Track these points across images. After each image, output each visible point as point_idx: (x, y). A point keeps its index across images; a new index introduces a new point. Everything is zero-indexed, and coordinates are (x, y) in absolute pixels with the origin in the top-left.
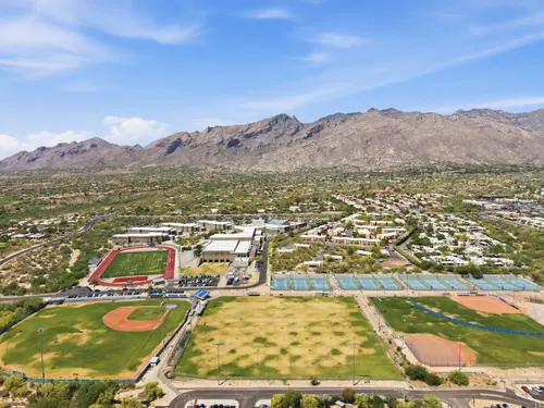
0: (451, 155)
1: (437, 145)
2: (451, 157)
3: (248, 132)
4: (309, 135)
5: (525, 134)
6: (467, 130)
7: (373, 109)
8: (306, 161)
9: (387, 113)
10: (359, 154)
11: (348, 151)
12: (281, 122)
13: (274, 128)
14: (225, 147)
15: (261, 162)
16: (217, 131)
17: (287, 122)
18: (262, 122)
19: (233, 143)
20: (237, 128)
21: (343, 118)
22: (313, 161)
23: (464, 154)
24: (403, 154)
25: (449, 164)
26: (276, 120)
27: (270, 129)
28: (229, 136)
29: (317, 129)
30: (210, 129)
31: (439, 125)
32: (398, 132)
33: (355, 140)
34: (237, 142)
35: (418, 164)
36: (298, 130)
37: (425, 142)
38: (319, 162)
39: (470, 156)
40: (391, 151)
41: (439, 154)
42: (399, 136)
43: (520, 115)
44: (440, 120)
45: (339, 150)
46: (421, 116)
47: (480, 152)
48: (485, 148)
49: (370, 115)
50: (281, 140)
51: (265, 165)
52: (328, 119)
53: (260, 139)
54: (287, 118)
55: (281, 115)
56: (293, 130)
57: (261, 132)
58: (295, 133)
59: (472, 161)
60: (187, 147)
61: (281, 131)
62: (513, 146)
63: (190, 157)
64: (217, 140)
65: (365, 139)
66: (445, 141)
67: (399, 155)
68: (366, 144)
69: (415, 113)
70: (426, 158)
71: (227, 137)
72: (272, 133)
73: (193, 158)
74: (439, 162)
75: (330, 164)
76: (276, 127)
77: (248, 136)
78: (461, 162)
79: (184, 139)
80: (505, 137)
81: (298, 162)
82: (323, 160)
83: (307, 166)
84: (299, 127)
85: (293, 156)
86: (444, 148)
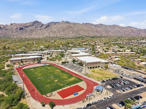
1: (81, 31)
2: (85, 34)
3: (26, 25)
4: (46, 27)
5: (99, 29)
6: (87, 28)
7: (63, 21)
8: (48, 34)
9: (67, 22)
10: (62, 33)
11: (59, 32)
12: (36, 23)
14: (18, 30)
15: (33, 34)
17: (38, 23)
19: (21, 29)
20: (22, 24)
21: (55, 23)
22: (50, 35)
23: (88, 33)
24: (74, 33)
25: (86, 36)
26: (35, 22)
27: (33, 25)
28: (19, 27)
29: (48, 26)
30: (12, 24)
31: (80, 26)
32: (71, 27)
33: (61, 29)
35: (78, 36)
36: (42, 26)
37: (78, 30)
39: (89, 34)
40: (71, 32)
42: (71, 28)
43: (96, 25)
45: (57, 32)
46: (75, 24)
47: (91, 33)
48: (92, 32)
49: (62, 23)
50: (37, 29)
51: (34, 36)
52: (51, 23)
53: (30, 28)
54: (38, 22)
55: (36, 21)
56: (41, 26)
57: (30, 26)
58: (41, 27)
59: (90, 35)
60: (4, 30)
61: (37, 26)
62: (97, 32)
64: (15, 27)
65: (63, 29)
66: (83, 30)
67: (73, 33)
68: (64, 30)
70: (79, 34)
71: (18, 27)
72: (34, 27)
75: (55, 36)
76: (35, 24)
77: (26, 27)
78: (88, 35)
79: (2, 27)
80: (95, 30)
81: (45, 35)
82: (53, 34)
83: (48, 36)
84: (42, 25)
85: (43, 33)
86: (83, 32)
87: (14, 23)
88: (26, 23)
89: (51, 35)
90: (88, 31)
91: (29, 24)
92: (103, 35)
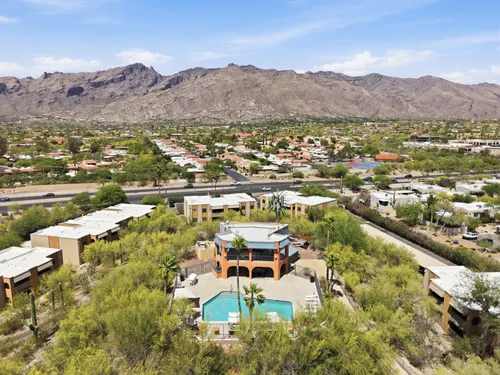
0: (308, 109)
1: (295, 99)
2: (308, 110)
3: (97, 80)
4: (168, 86)
5: (366, 93)
6: (318, 87)
7: (232, 64)
8: (161, 112)
9: (245, 69)
10: (220, 106)
11: (208, 102)
12: (137, 72)
13: (128, 78)
14: (63, 96)
16: (56, 77)
17: (144, 73)
18: (113, 70)
19: (76, 91)
20: (83, 76)
21: (204, 72)
22: (169, 112)
23: (318, 108)
24: (264, 107)
25: (308, 117)
26: (131, 69)
27: (123, 79)
28: (72, 84)
29: (176, 81)
30: (47, 75)
31: (295, 80)
32: (257, 85)
33: (215, 91)
34: (81, 90)
35: (279, 116)
36: (155, 82)
37: (284, 95)
38: (177, 113)
39: (325, 110)
40: (252, 104)
41: (297, 107)
42: (258, 89)
43: (357, 79)
44: (295, 76)
45: (199, 102)
46: (275, 74)
47: (332, 106)
48: (336, 103)
49: (230, 70)
50: (136, 91)
51: (110, 115)
52: (189, 72)
53: (111, 88)
54: (143, 68)
55: (136, 65)
56: (151, 82)
57: (112, 81)
58: (152, 85)
59: (328, 115)
60: (15, 95)
61: (137, 82)
62: (357, 103)
63: (14, 106)
64: (56, 87)
65: (225, 91)
66: (302, 96)
67: (259, 108)
68: (226, 96)
69: (272, 70)
70: (285, 111)
71: (69, 85)
72: (126, 84)
73: (18, 108)
74: (298, 115)
75: (188, 115)
76: (131, 76)
77: (97, 85)
78: (317, 116)
79: (10, 85)
80: (350, 95)
81: (151, 112)
82: (181, 111)
83: (162, 117)
84: (157, 79)
85: (145, 105)
86: (301, 102)
87: (57, 73)
88: (99, 72)
89: (175, 113)
90: (322, 99)
91: (109, 74)
92: (380, 116)
